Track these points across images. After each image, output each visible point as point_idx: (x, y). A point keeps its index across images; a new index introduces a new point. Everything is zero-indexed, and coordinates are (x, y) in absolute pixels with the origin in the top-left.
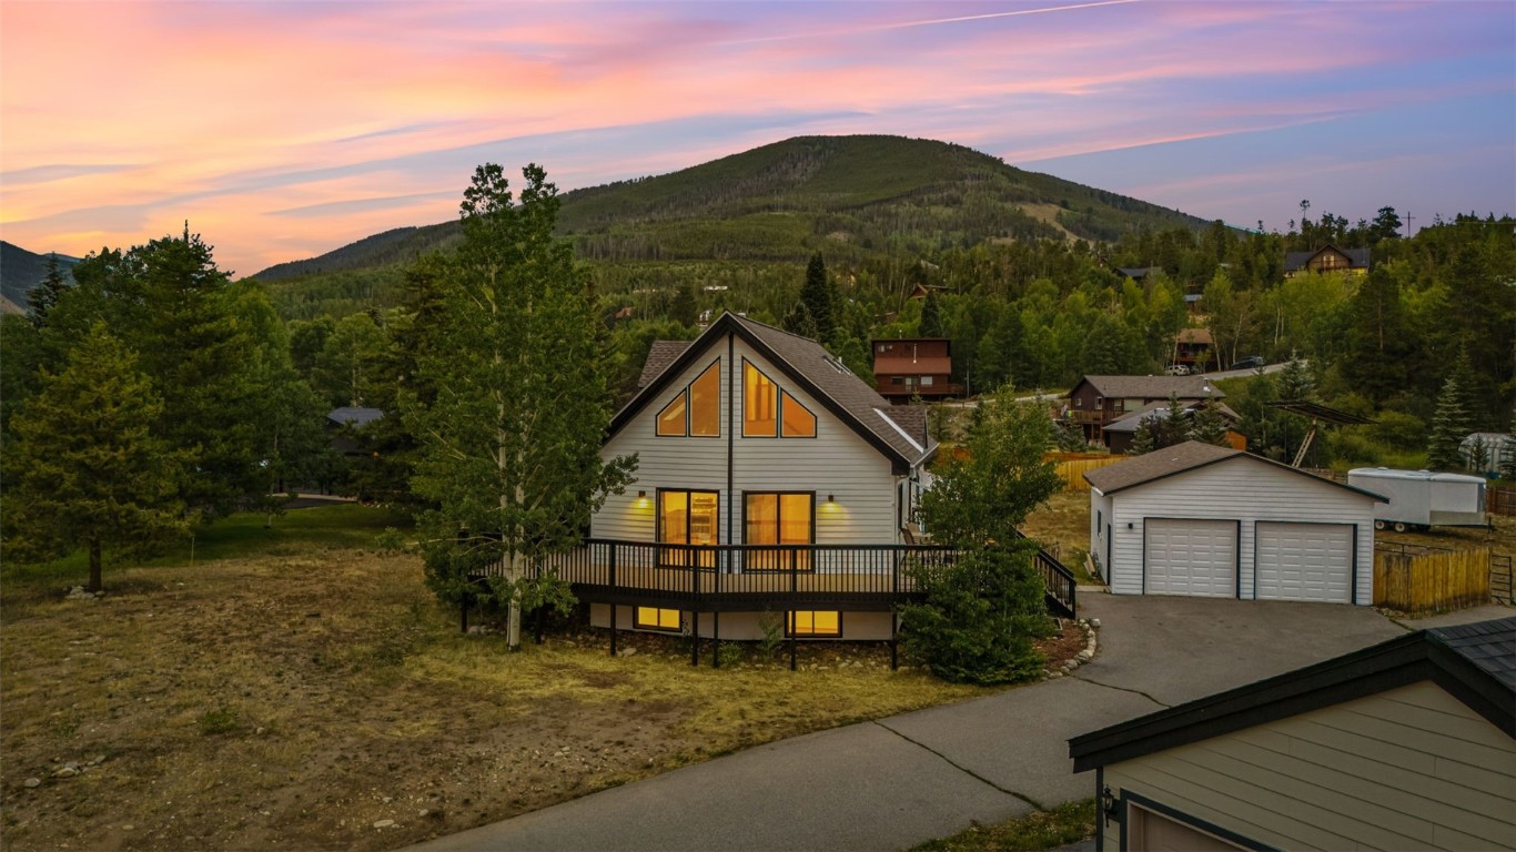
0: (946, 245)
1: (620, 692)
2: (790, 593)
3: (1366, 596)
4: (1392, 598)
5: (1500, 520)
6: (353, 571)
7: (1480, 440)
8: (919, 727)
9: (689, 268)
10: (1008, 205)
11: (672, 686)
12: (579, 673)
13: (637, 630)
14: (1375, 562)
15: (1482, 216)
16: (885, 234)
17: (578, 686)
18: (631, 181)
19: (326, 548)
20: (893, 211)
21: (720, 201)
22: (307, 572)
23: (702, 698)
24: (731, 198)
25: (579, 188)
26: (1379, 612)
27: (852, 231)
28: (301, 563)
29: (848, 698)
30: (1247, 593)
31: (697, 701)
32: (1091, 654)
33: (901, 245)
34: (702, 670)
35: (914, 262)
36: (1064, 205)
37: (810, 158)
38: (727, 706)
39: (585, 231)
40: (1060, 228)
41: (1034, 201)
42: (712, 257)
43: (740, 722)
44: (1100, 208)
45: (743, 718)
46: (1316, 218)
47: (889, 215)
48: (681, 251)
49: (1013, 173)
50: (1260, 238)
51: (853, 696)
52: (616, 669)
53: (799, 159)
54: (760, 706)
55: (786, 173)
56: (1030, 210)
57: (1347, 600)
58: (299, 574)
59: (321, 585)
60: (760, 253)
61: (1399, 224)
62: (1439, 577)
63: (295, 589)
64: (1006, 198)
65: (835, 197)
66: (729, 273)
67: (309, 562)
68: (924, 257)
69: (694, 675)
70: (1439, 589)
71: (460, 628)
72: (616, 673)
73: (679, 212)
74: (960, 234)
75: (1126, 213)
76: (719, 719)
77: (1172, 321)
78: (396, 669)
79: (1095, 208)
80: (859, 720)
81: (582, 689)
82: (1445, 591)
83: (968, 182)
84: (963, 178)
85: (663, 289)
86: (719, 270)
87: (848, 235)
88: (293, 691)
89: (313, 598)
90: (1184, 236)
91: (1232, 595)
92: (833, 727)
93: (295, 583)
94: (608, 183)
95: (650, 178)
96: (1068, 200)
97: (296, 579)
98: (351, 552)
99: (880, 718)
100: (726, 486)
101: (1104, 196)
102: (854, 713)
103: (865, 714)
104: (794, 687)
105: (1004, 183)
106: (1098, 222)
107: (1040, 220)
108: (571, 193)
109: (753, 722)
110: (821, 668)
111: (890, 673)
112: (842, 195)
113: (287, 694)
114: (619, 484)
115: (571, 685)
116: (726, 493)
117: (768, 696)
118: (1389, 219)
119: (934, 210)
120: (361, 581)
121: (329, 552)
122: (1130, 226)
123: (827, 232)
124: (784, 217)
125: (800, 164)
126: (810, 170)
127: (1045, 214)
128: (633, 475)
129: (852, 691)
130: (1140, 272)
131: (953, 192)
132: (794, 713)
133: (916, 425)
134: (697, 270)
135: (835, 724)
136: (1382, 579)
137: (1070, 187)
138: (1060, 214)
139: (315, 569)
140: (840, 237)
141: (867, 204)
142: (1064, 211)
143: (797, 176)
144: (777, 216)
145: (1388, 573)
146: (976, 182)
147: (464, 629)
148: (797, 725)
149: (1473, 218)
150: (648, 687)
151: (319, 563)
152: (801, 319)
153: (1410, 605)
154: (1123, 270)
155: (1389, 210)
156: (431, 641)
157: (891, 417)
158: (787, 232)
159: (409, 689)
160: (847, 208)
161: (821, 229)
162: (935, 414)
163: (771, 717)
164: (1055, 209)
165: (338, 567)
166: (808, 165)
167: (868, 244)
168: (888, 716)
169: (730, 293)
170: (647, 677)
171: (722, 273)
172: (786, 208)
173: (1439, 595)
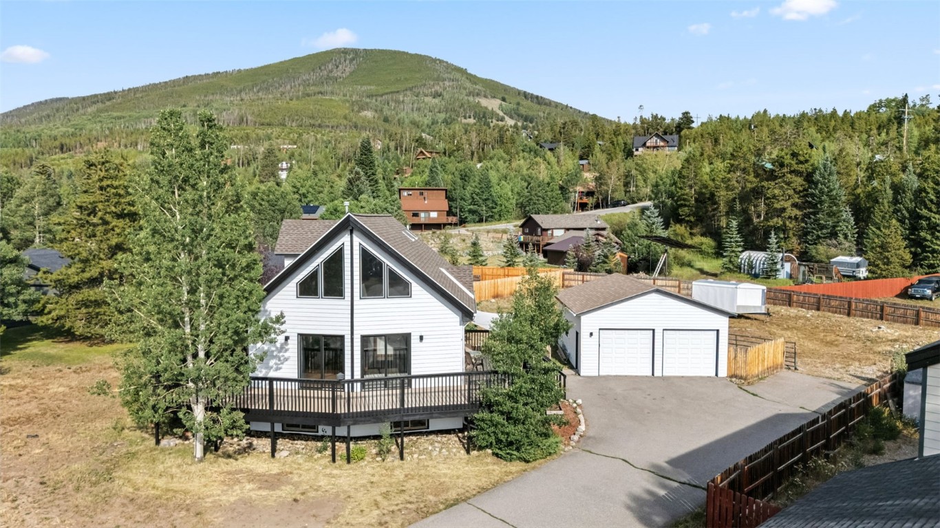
0: (434, 122)
1: (286, 492)
2: (400, 409)
3: (723, 372)
4: (738, 372)
5: (773, 308)
6: (56, 388)
7: (750, 257)
8: (497, 503)
9: (270, 131)
10: (471, 99)
11: (321, 483)
12: (253, 477)
13: (285, 432)
14: (729, 351)
15: (733, 117)
16: (397, 114)
17: (253, 490)
18: (226, 72)
19: (31, 367)
20: (401, 99)
21: (289, 87)
22: (20, 391)
23: (345, 492)
24: (295, 86)
25: (190, 75)
26: (731, 381)
27: (376, 111)
28: (13, 382)
29: (444, 482)
30: (658, 373)
31: (342, 496)
32: (584, 429)
33: (407, 121)
34: (340, 467)
35: (418, 135)
36: (504, 99)
37: (347, 62)
38: (364, 499)
39: (195, 105)
40: (501, 114)
41: (486, 96)
42: (284, 125)
43: (377, 512)
44: (525, 102)
45: (378, 508)
46: (647, 115)
47: (397, 102)
48: (263, 120)
49: (473, 79)
50: (618, 125)
51: (447, 480)
52: (278, 471)
53: (340, 63)
54: (386, 495)
55: (331, 71)
56: (484, 102)
57: (714, 374)
58: (12, 393)
59: (34, 404)
60: (317, 123)
61: (693, 122)
62: (760, 358)
63: (13, 409)
64: (470, 94)
65: (365, 88)
66: (296, 136)
67: (19, 381)
68: (423, 131)
69: (335, 472)
70: (760, 365)
71: (154, 441)
72: (279, 474)
73: (260, 94)
74: (442, 116)
75: (539, 107)
76: (362, 511)
77: (574, 178)
78: (110, 486)
79: (521, 102)
80: (456, 502)
81: (256, 492)
82: (763, 365)
83: (447, 83)
84: (444, 80)
85: (252, 146)
86: (289, 133)
87: (373, 113)
88: (29, 516)
89: (29, 420)
90: (575, 124)
91: (650, 374)
92: (441, 510)
93: (11, 403)
94: (210, 72)
95: (239, 71)
96: (506, 96)
97: (11, 398)
98: (52, 368)
99: (469, 498)
100: (350, 332)
101: (526, 95)
102: (452, 495)
103: (458, 495)
104: (406, 476)
105: (468, 85)
106: (523, 111)
107: (490, 108)
108: (184, 78)
109: (385, 512)
110: (421, 457)
111: (466, 456)
112: (369, 88)
113: (23, 521)
114: (273, 336)
115: (249, 489)
116: (350, 336)
117: (391, 485)
118: (687, 119)
119: (427, 99)
120: (64, 398)
121: (34, 369)
122: (541, 114)
123: (359, 112)
124: (331, 100)
125: (340, 66)
126: (347, 69)
127: (493, 104)
128: (283, 328)
129: (445, 475)
130: (552, 146)
131: (437, 88)
132: (411, 500)
133: (468, 279)
134: (275, 133)
135: (442, 507)
136: (733, 360)
137: (506, 89)
138: (501, 105)
139: (25, 387)
140: (369, 114)
141: (387, 94)
142: (503, 103)
143: (339, 74)
144: (326, 100)
145: (735, 357)
146: (451, 83)
147: (158, 442)
148: (417, 511)
149: (728, 118)
150: (305, 487)
151: (27, 381)
152: (359, 179)
153: (747, 376)
154: (543, 144)
155: (687, 113)
156: (132, 455)
157: (452, 274)
158: (334, 110)
159: (124, 505)
160: (372, 96)
161: (356, 108)
162: (443, 237)
163: (397, 505)
164: (498, 102)
165: (44, 384)
166: (346, 67)
167: (386, 120)
168: (474, 495)
169: (299, 151)
170: (303, 477)
171: (291, 136)
172: (332, 93)
173: (760, 369)
